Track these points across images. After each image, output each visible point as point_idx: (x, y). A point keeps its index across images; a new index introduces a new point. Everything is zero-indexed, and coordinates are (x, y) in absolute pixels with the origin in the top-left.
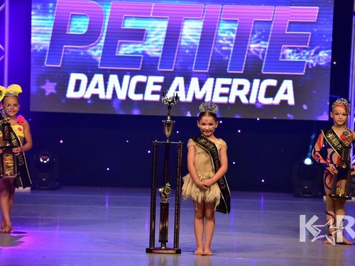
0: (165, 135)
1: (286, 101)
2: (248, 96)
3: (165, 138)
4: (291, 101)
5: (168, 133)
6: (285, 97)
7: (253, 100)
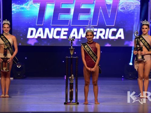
0: (71, 54)
1: (121, 38)
2: (104, 36)
3: (70, 55)
4: (123, 38)
5: (72, 53)
6: (120, 36)
7: (106, 38)
